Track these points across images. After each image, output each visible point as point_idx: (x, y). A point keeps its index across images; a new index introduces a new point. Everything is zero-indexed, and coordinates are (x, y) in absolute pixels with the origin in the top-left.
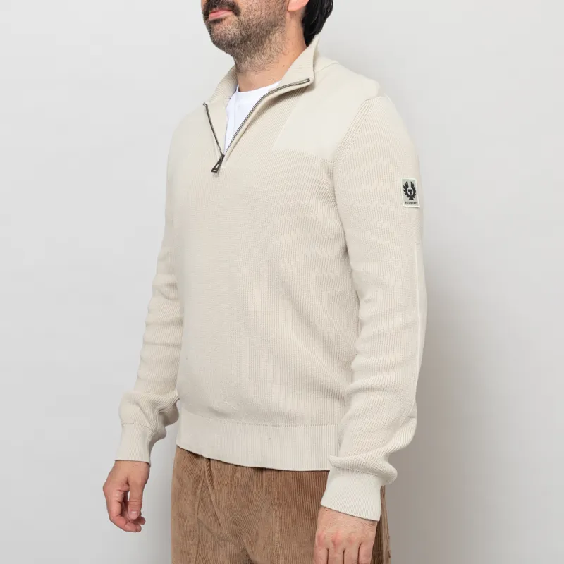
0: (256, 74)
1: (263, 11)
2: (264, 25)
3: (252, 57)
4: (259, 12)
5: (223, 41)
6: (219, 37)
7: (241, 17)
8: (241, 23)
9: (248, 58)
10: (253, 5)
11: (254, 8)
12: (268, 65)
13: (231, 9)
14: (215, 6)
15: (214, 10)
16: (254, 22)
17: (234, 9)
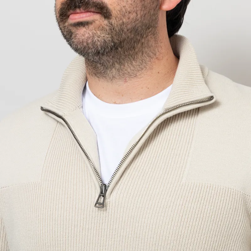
0: (126, 81)
1: (139, 12)
2: (140, 29)
3: (120, 63)
4: (135, 14)
5: (89, 48)
6: (85, 44)
7: (113, 21)
8: (112, 28)
9: (117, 66)
10: (127, 7)
11: (129, 10)
12: (140, 72)
13: (99, 11)
14: (79, 7)
15: (78, 11)
16: (129, 27)
17: (103, 11)
